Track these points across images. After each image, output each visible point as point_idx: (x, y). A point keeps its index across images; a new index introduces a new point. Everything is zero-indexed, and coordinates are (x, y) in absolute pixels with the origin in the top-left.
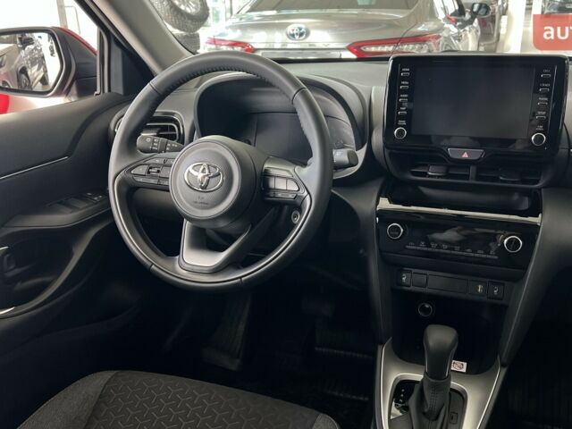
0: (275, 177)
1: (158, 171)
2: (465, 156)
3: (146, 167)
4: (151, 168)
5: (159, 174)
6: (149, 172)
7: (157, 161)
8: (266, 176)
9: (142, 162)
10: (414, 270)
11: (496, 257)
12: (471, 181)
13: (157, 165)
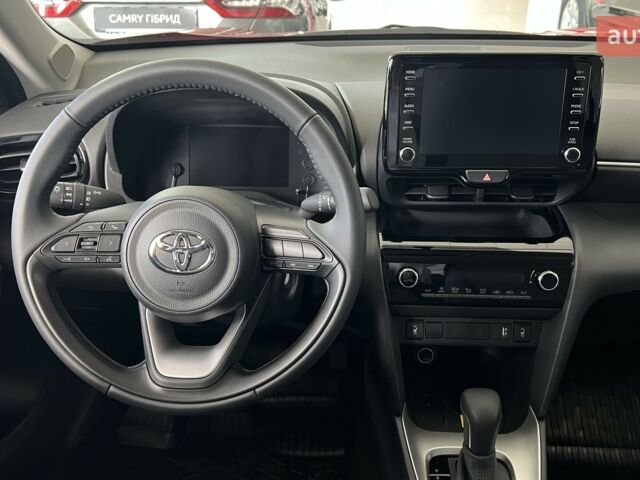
0: (282, 239)
1: (95, 243)
2: (487, 178)
3: (74, 240)
4: (81, 240)
5: (96, 248)
6: (79, 246)
7: (91, 228)
8: (265, 239)
9: (66, 232)
10: (426, 319)
11: (529, 297)
12: (477, 203)
13: (92, 234)
